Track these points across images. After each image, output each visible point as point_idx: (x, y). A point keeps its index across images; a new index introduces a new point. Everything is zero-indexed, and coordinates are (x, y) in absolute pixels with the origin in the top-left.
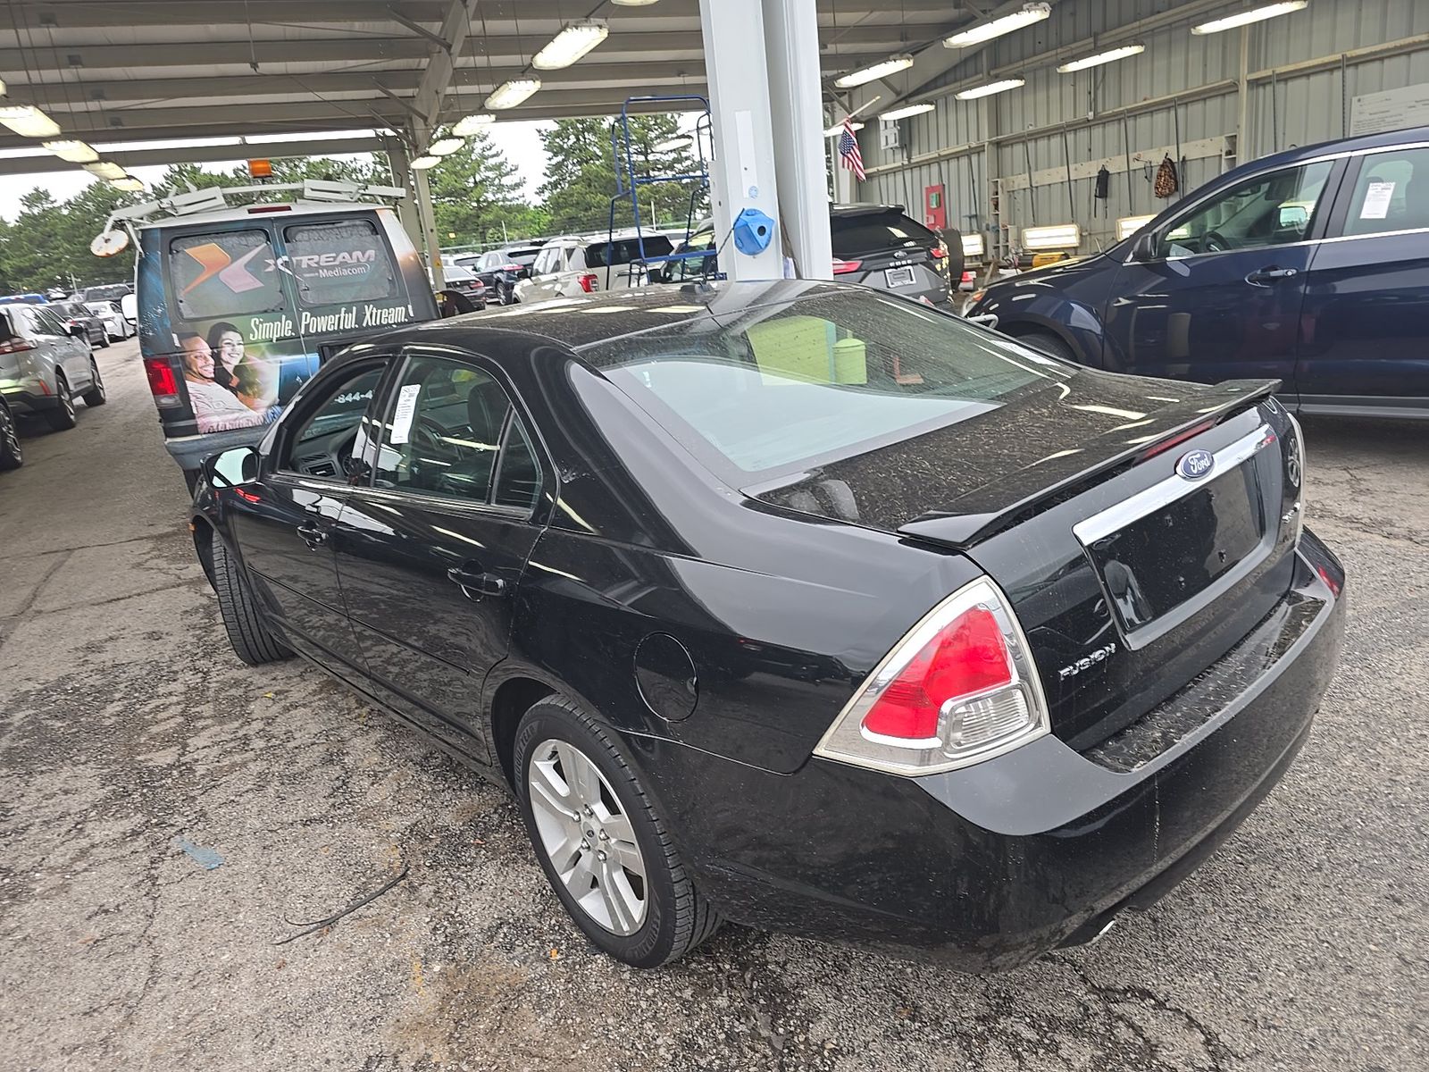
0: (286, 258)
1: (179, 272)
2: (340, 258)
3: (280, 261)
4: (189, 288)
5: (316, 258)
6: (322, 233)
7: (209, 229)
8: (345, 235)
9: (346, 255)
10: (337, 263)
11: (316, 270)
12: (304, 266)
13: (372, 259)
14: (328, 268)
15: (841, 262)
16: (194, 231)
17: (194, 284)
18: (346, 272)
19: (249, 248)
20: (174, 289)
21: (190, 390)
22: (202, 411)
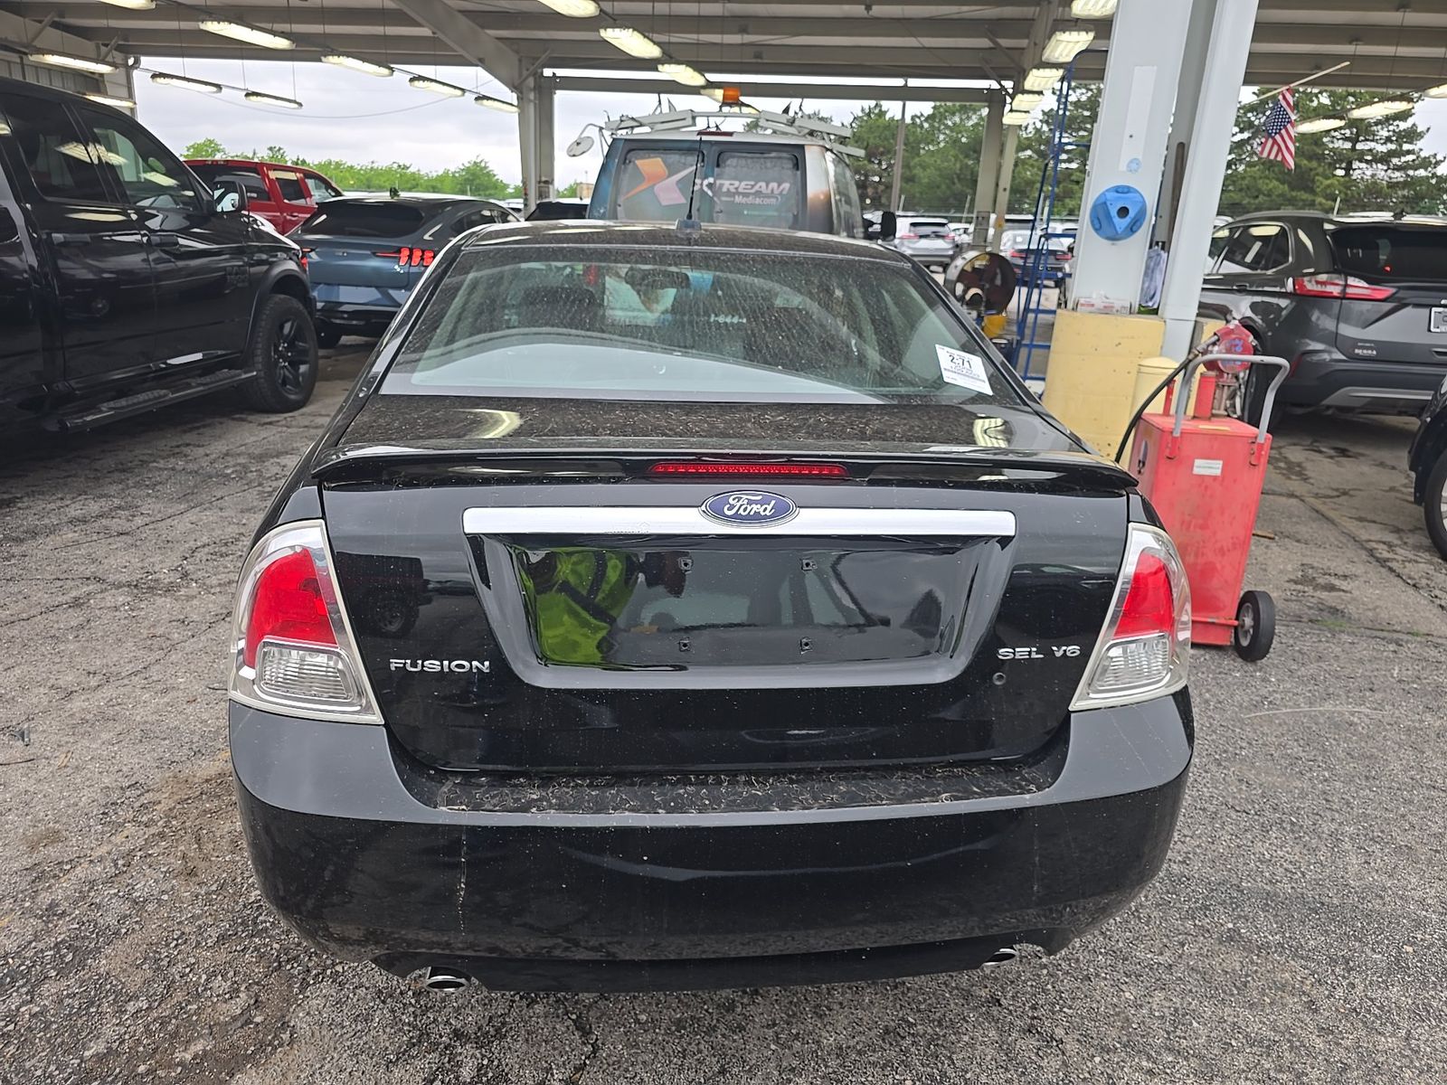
0: (711, 180)
1: (625, 179)
2: (757, 188)
3: (706, 182)
4: (629, 195)
5: (737, 183)
6: (749, 161)
7: (661, 145)
8: (769, 165)
9: (763, 184)
10: (753, 191)
11: (733, 195)
12: (724, 189)
13: (784, 192)
14: (746, 195)
15: (1366, 285)
16: (651, 145)
17: (636, 190)
18: (758, 201)
19: (685, 166)
20: (617, 193)
21: (607, 285)
22: (612, 305)
